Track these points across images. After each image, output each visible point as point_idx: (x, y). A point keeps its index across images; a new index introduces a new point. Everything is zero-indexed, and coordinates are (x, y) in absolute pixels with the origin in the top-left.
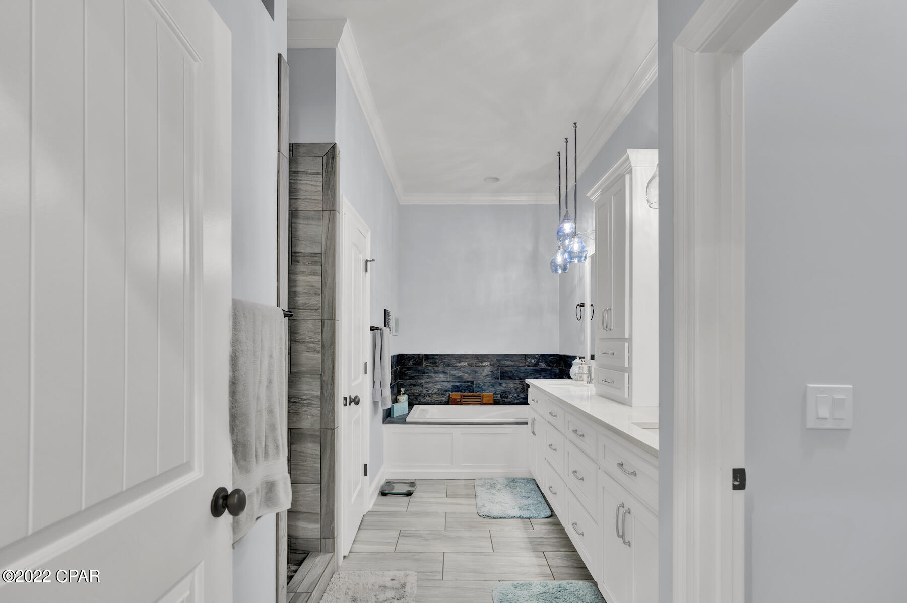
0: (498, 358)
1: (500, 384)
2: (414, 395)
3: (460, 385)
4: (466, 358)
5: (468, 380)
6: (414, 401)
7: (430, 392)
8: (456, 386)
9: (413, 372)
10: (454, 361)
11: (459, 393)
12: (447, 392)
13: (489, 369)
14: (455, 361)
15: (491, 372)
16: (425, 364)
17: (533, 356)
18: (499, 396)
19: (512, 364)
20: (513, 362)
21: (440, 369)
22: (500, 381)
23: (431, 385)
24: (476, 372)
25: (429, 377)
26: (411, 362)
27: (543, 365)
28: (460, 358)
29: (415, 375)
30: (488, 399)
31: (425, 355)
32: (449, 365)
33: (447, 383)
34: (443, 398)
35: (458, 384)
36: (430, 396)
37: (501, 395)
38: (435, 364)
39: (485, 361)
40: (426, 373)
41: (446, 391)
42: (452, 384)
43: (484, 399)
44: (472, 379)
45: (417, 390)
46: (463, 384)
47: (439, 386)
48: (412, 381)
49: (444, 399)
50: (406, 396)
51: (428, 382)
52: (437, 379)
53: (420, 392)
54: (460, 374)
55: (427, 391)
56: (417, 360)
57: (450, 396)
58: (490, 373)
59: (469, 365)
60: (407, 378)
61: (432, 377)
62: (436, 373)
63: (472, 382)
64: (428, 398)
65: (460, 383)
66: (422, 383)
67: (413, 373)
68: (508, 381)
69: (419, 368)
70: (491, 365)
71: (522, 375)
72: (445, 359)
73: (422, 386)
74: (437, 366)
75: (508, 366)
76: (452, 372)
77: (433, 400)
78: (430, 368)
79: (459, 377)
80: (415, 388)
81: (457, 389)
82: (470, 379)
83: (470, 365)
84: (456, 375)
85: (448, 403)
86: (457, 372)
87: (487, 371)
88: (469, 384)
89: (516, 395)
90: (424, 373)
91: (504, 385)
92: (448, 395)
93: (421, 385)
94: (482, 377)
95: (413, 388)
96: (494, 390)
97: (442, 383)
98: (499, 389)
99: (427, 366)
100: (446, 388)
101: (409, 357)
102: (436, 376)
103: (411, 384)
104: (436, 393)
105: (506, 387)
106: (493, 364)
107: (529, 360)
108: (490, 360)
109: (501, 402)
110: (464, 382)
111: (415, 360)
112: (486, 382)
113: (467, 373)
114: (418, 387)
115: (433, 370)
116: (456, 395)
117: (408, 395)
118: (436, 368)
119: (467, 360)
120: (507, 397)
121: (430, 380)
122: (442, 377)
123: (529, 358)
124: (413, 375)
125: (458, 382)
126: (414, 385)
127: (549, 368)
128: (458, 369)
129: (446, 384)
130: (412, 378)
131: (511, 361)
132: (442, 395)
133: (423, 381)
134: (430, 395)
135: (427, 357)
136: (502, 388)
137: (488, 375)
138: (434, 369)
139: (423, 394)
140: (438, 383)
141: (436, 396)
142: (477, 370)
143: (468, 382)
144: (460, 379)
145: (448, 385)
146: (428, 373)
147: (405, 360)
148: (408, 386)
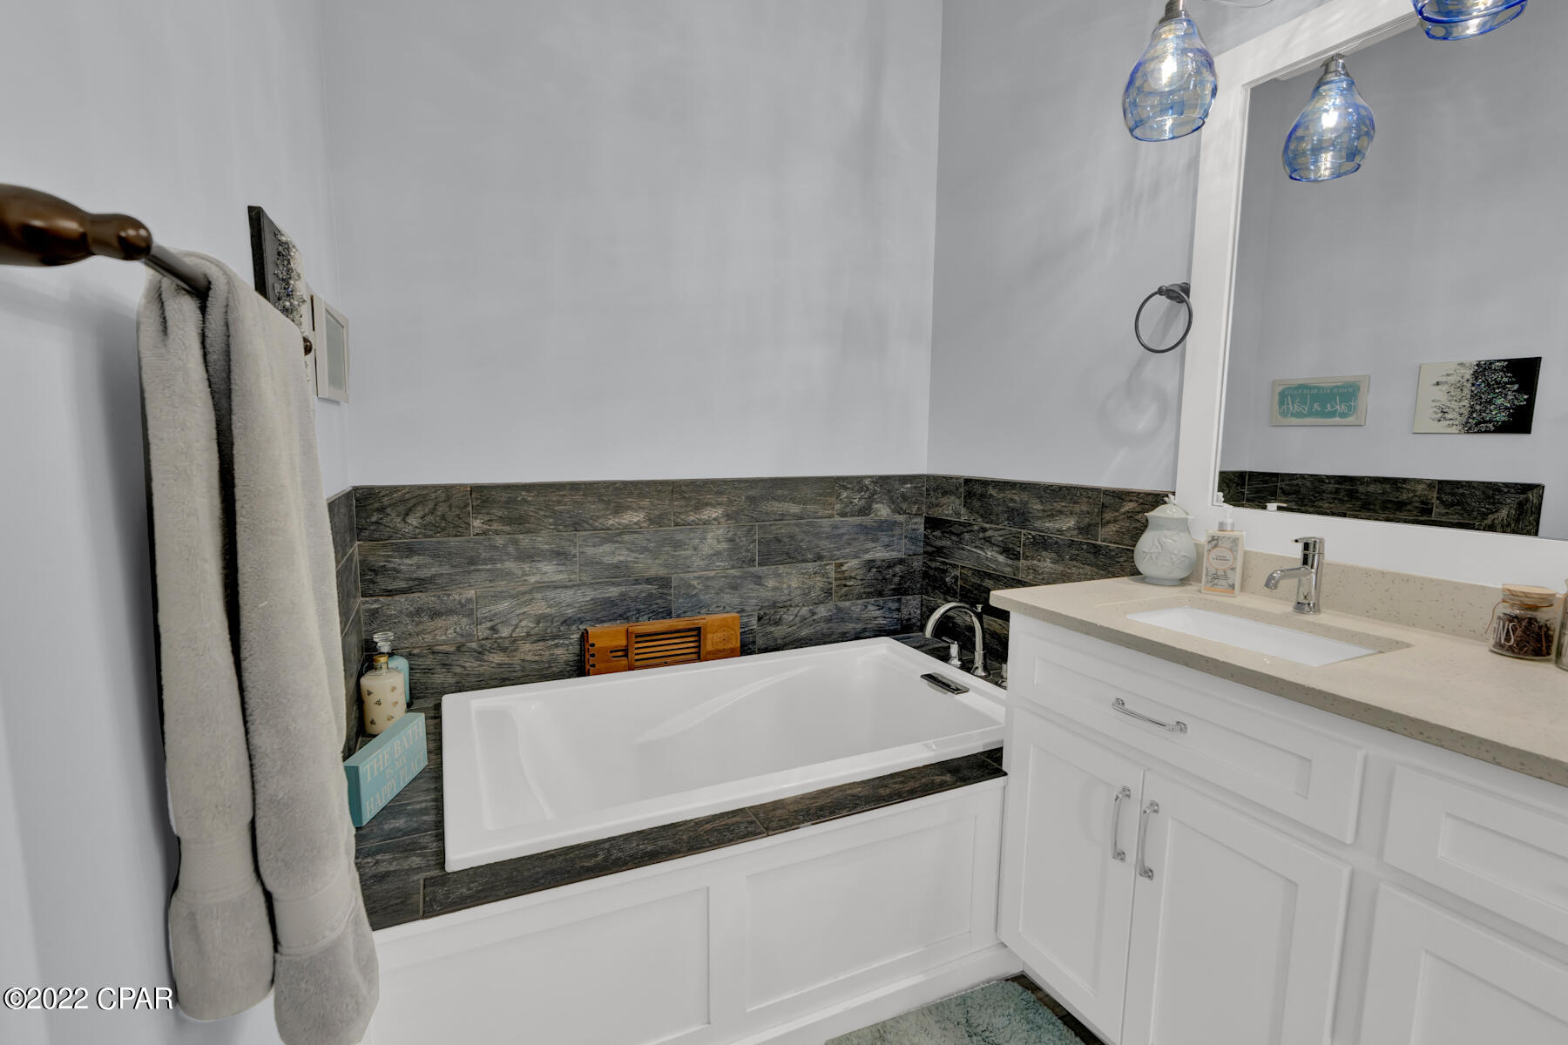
0: (751, 493)
1: (758, 580)
2: (433, 653)
3: (622, 594)
4: (642, 496)
5: (652, 572)
6: (440, 678)
7: (505, 632)
8: (611, 602)
9: (428, 560)
10: (593, 507)
11: (620, 627)
12: (574, 627)
13: (721, 531)
14: (601, 506)
15: (731, 540)
16: (477, 523)
17: (855, 483)
18: (754, 621)
19: (794, 509)
20: (800, 503)
21: (543, 541)
22: (756, 569)
23: (504, 606)
24: (678, 545)
25: (496, 575)
26: (413, 520)
27: (883, 511)
28: (619, 494)
29: (434, 570)
30: (719, 635)
31: (475, 489)
32: (576, 526)
33: (570, 592)
34: (559, 651)
35: (613, 592)
36: (504, 650)
37: (760, 619)
38: (519, 522)
39: (707, 504)
40: (485, 562)
41: (567, 622)
42: (591, 594)
43: (710, 636)
44: (662, 572)
45: (445, 632)
46: (633, 590)
47: (540, 607)
48: (425, 599)
49: (564, 653)
50: (401, 663)
51: (498, 597)
52: (532, 579)
53: (460, 639)
54: (622, 556)
55: (493, 629)
56: (442, 509)
57: (584, 637)
58: (725, 545)
59: (651, 521)
60: (403, 585)
61: (509, 573)
62: (528, 556)
63: (664, 583)
64: (497, 658)
65: (623, 589)
66: (469, 601)
67: (425, 566)
68: (781, 569)
69: (454, 541)
70: (728, 517)
71: (825, 544)
72: (559, 502)
73: (470, 614)
74: (528, 532)
75: (782, 517)
76: (590, 551)
77: (516, 660)
78: (500, 541)
79: (617, 566)
80: (440, 622)
81: (612, 611)
82: (656, 570)
83: (657, 521)
84: (608, 560)
85: (580, 668)
86: (607, 548)
87: (714, 539)
88: (653, 588)
89: (805, 611)
90: (472, 561)
91: (771, 583)
92: (576, 636)
93: (465, 609)
94: (697, 562)
95: (430, 625)
96: (736, 601)
97: (551, 594)
98: (755, 596)
99: (484, 533)
100: (570, 611)
101: (403, 501)
102: (526, 567)
103: (418, 612)
104: (528, 635)
105: (775, 589)
106: (737, 513)
107: (844, 494)
108: (724, 499)
109: (760, 642)
110: (637, 582)
111: (433, 511)
112: (713, 578)
113: (646, 549)
114: (455, 618)
115: (511, 549)
116: (607, 635)
117: (409, 656)
118: (525, 541)
119: (646, 503)
120: (778, 623)
121: (502, 585)
122: (550, 570)
123: (846, 488)
124: (425, 573)
125: (613, 584)
126: (435, 614)
127: (901, 518)
128: (613, 536)
129: (567, 596)
130: (420, 585)
131: (793, 500)
132: (554, 638)
133: (471, 593)
134: (507, 643)
135: (482, 496)
136: (763, 593)
137: (717, 554)
138: (516, 542)
139: (474, 645)
140: (539, 596)
141: (528, 647)
142: (679, 537)
143: (649, 581)
144: (618, 573)
145: (573, 600)
146: (492, 560)
147: (381, 510)
148: (408, 620)
